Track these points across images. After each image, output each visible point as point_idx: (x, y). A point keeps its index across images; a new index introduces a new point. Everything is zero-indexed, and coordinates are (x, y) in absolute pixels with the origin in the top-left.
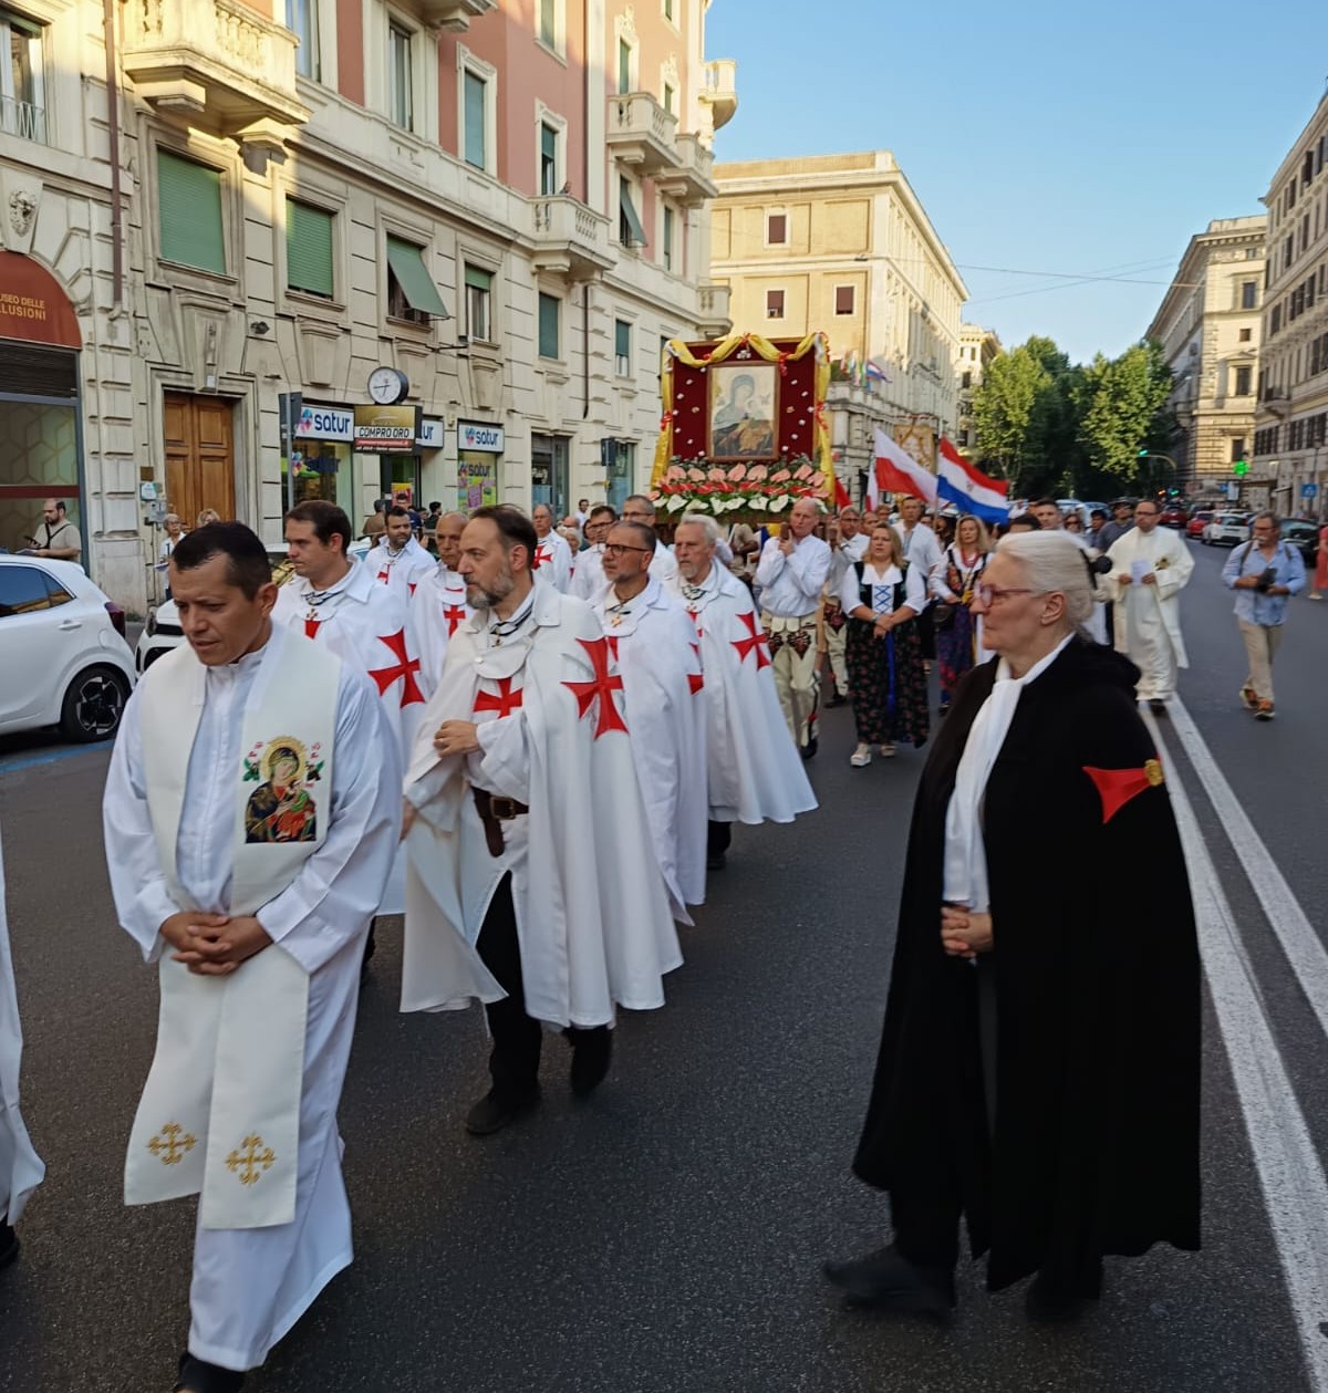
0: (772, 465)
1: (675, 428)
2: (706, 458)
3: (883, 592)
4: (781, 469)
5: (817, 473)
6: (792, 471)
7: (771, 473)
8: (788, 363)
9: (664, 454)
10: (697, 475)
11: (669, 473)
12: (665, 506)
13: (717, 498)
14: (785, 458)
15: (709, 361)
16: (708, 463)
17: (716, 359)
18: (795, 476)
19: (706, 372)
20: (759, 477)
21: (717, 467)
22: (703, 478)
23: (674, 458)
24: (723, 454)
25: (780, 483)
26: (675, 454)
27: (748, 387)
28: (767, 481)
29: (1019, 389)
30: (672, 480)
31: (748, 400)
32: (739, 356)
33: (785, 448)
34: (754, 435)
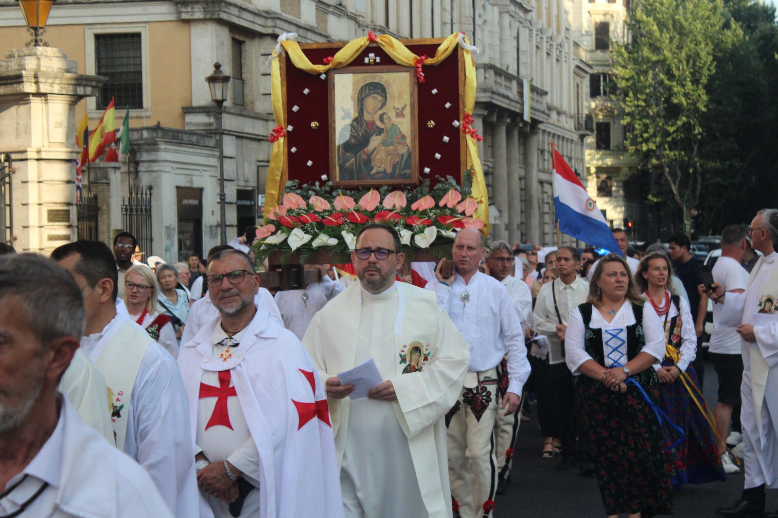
0: (413, 191)
1: (289, 148)
2: (330, 183)
3: (614, 336)
4: (423, 195)
5: (468, 200)
6: (437, 198)
7: (410, 201)
8: (426, 68)
9: (278, 178)
10: (319, 204)
11: (285, 202)
12: (285, 242)
13: (348, 232)
14: (427, 182)
15: (330, 65)
16: (333, 189)
17: (340, 63)
18: (441, 204)
19: (326, 79)
20: (397, 206)
21: (344, 194)
22: (328, 207)
23: (289, 183)
24: (352, 178)
25: (424, 212)
26: (291, 178)
27: (380, 98)
28: (407, 210)
29: (689, 46)
30: (290, 211)
31: (380, 112)
32: (366, 60)
33: (427, 170)
34: (388, 154)
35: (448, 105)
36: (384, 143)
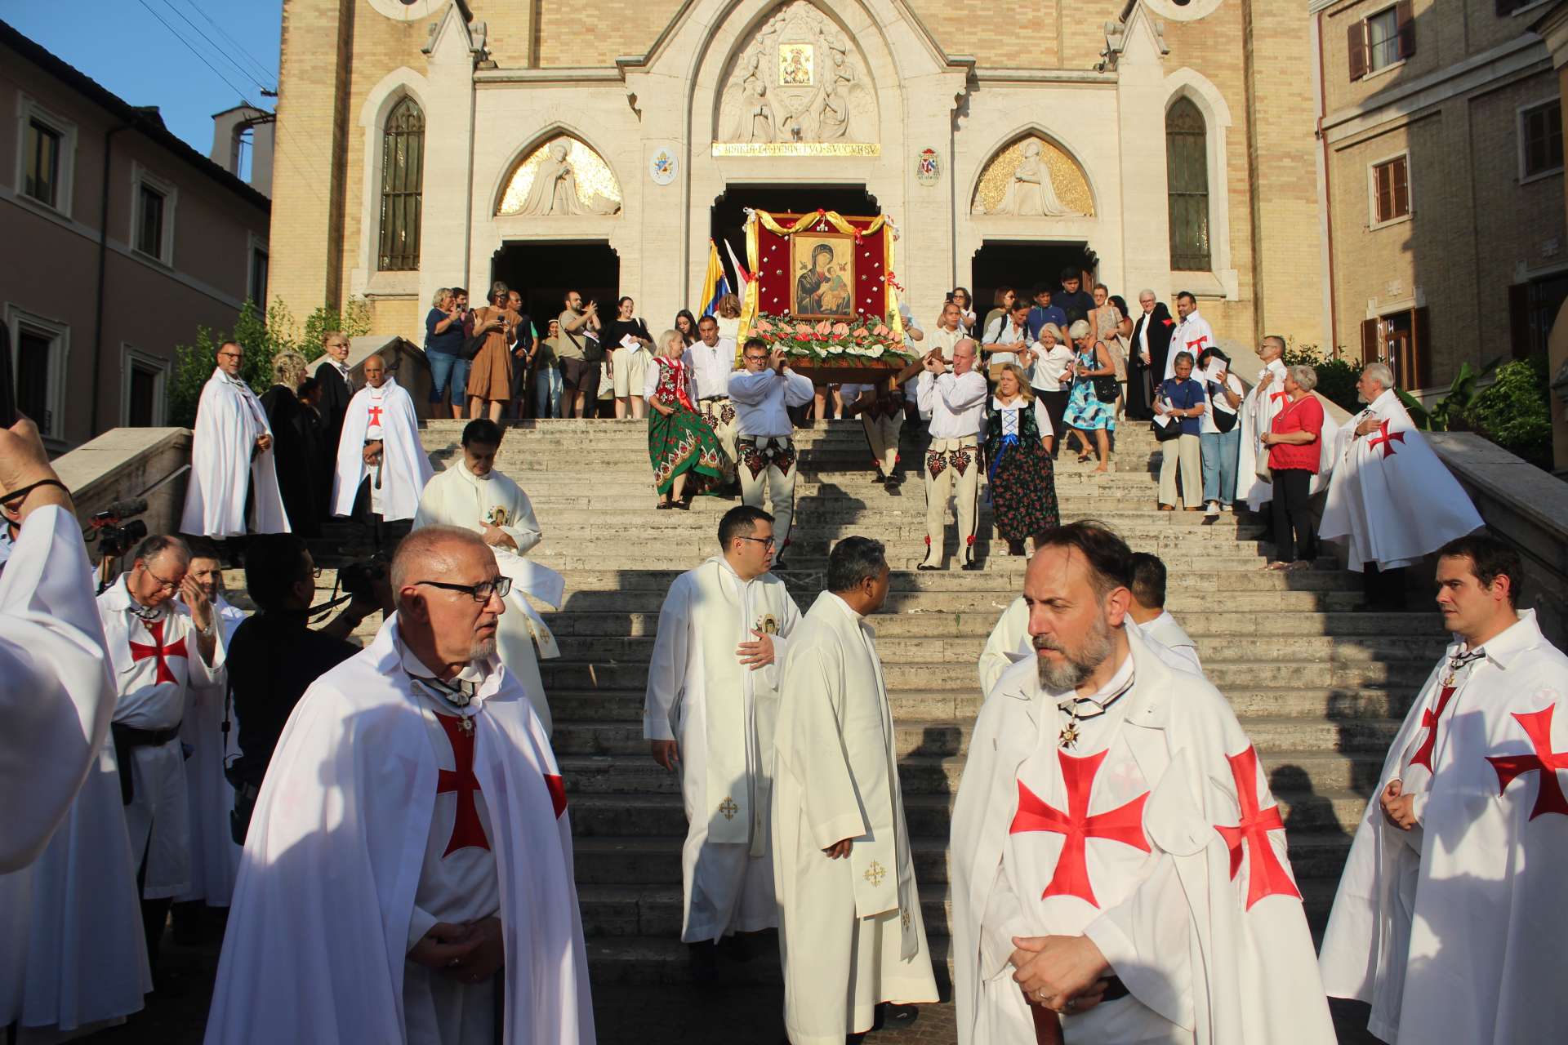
0: (853, 324)
1: (760, 289)
3: (1010, 415)
4: (860, 327)
6: (871, 329)
7: (852, 330)
8: (863, 237)
10: (787, 328)
14: (862, 318)
15: (793, 230)
17: (798, 229)
18: (875, 333)
19: (789, 239)
20: (844, 332)
22: (793, 330)
23: (760, 314)
24: (808, 313)
26: (762, 310)
27: (828, 256)
28: (852, 335)
31: (828, 266)
32: (818, 229)
33: (861, 310)
34: (834, 297)
35: (877, 265)
36: (831, 289)
